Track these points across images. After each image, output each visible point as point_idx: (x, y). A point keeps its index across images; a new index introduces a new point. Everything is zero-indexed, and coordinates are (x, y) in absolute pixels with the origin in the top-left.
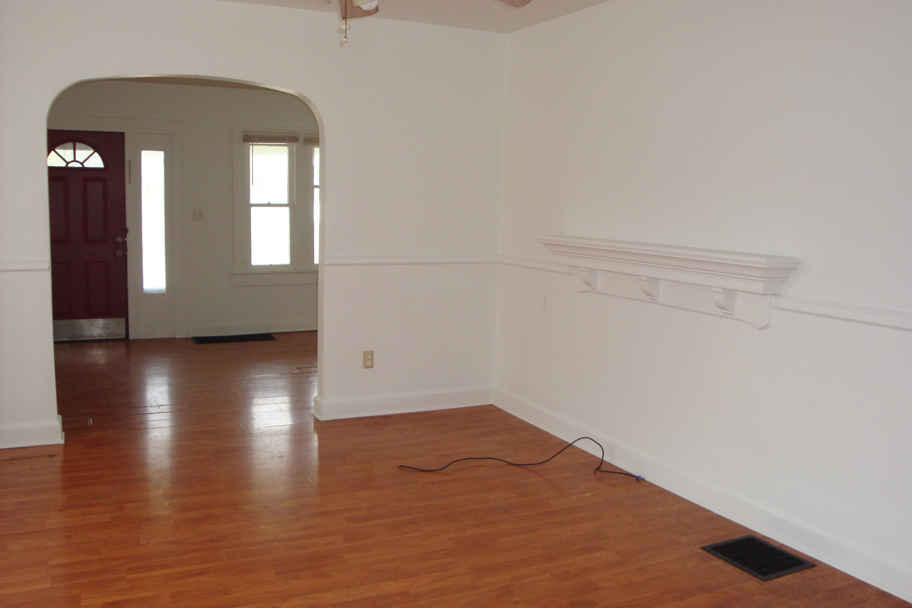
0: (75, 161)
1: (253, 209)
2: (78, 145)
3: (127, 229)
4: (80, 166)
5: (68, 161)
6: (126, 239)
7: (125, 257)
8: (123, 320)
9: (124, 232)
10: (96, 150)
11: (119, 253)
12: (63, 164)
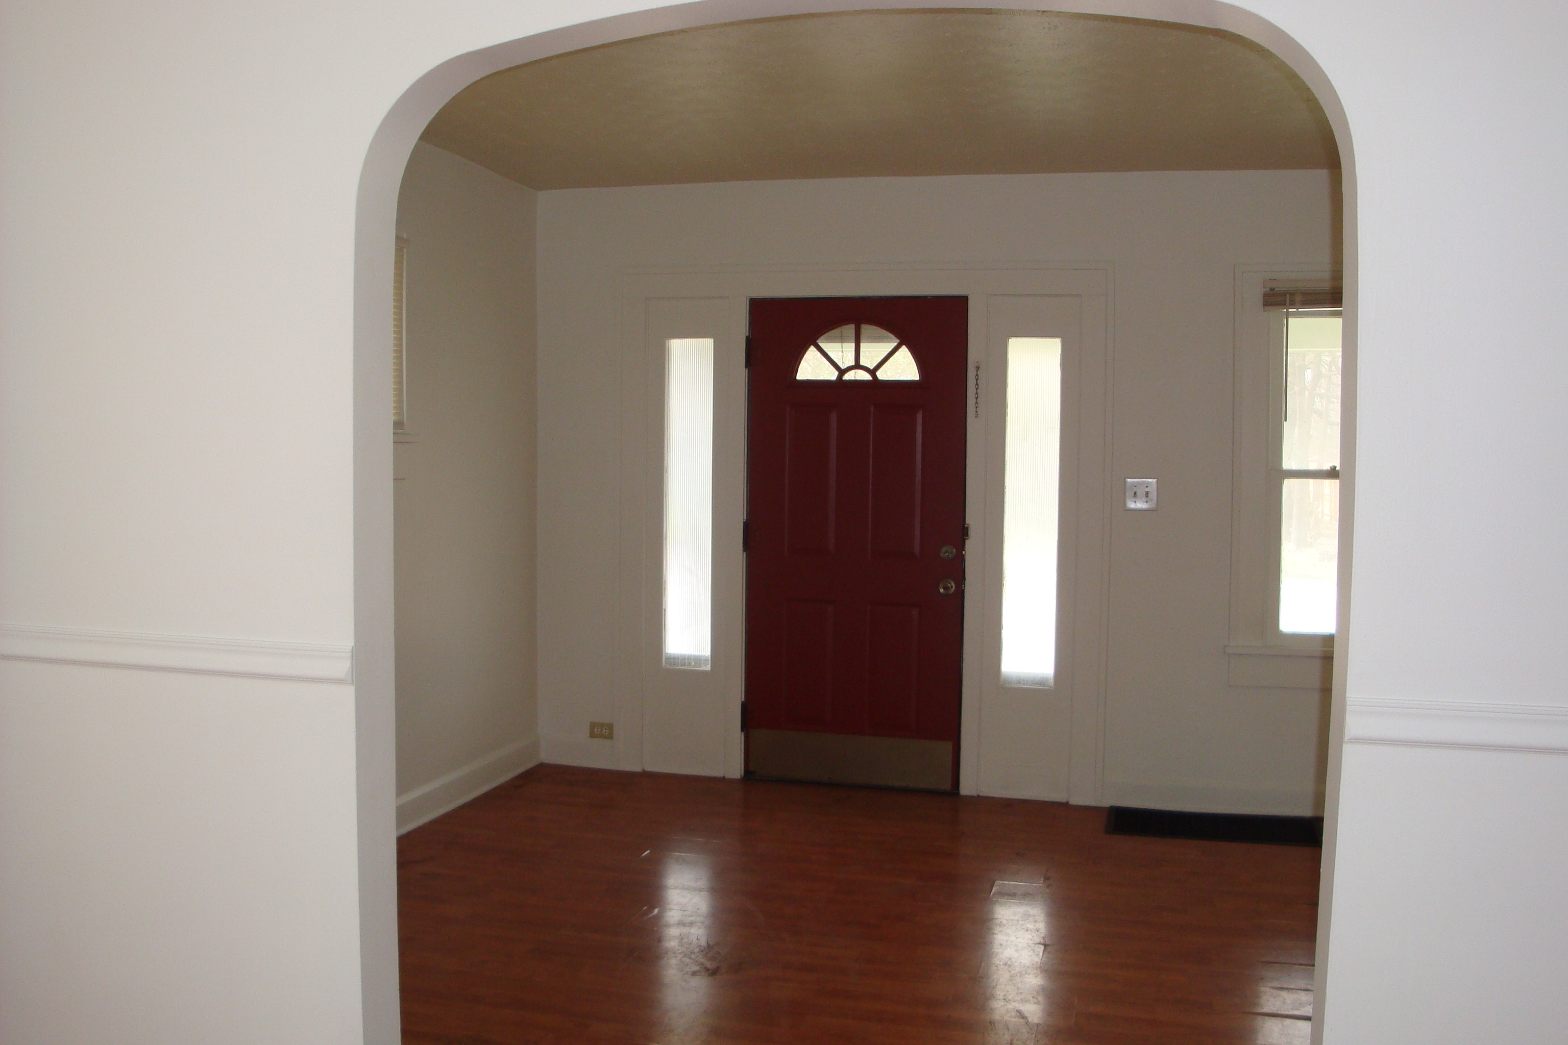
0: (857, 366)
1: (1289, 485)
2: (866, 329)
3: (967, 528)
4: (867, 377)
5: (843, 367)
6: (964, 552)
7: (960, 595)
8: (949, 745)
9: (962, 533)
10: (904, 340)
11: (948, 587)
12: (832, 375)
